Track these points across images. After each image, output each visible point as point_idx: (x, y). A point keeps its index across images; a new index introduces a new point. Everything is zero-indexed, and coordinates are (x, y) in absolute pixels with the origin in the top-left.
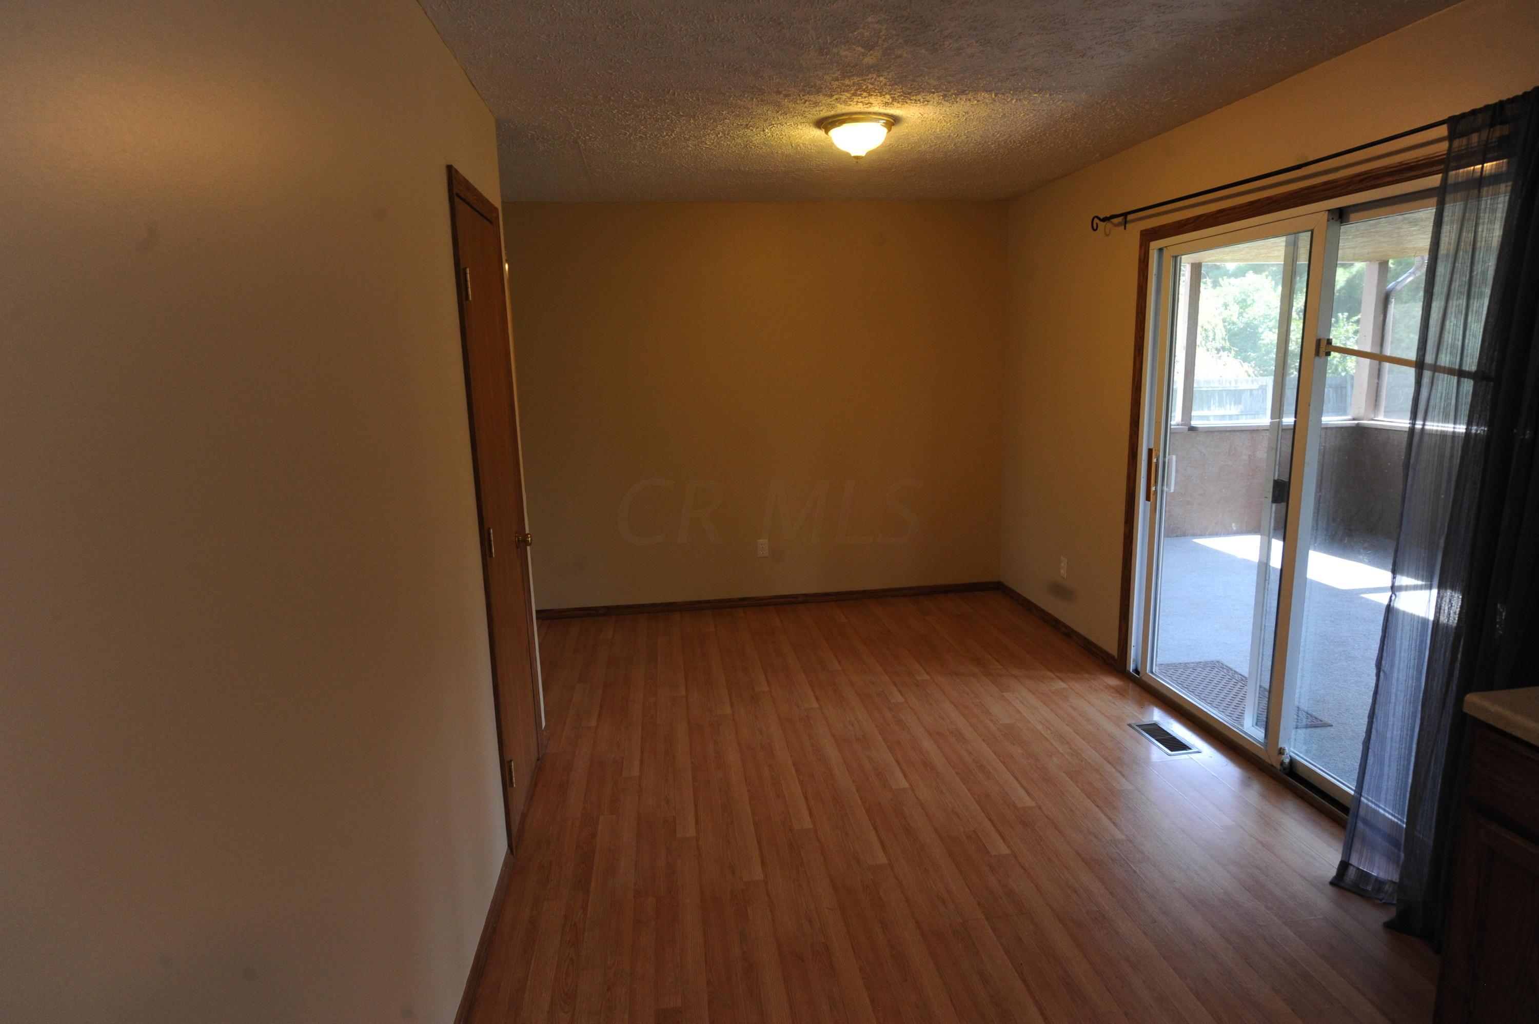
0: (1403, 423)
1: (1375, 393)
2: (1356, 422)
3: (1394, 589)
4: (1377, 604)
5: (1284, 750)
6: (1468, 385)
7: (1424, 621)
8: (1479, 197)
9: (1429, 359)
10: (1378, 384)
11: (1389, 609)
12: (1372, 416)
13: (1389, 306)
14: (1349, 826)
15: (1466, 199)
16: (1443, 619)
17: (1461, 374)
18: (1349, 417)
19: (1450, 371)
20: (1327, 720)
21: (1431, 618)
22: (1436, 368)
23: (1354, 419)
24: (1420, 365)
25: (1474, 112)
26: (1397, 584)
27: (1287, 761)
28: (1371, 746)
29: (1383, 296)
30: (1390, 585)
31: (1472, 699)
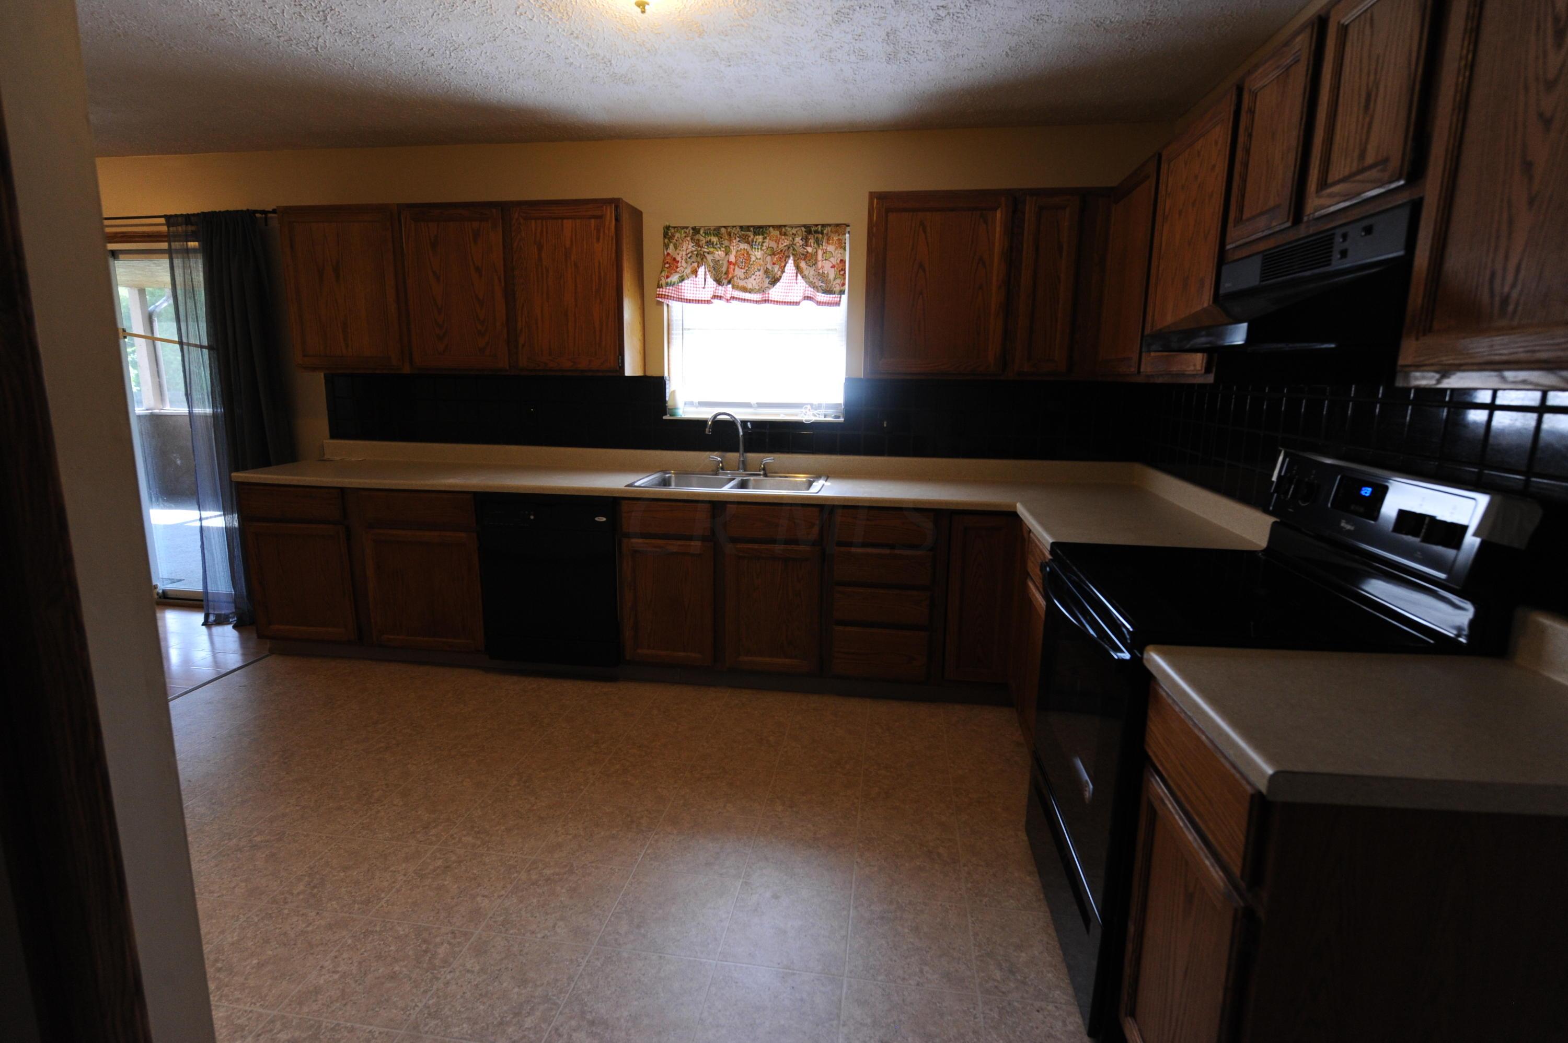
0: (184, 410)
1: (158, 387)
2: (150, 411)
3: (201, 519)
4: (195, 527)
5: (157, 585)
6: (206, 351)
7: (223, 528)
8: (189, 258)
9: (185, 340)
10: (159, 382)
11: (201, 528)
12: (161, 407)
13: (154, 324)
14: (205, 607)
15: (183, 258)
16: (228, 525)
17: (202, 347)
18: (143, 409)
19: (196, 346)
20: (182, 578)
21: (224, 526)
22: (189, 344)
23: (147, 410)
24: (181, 343)
25: (176, 216)
26: (203, 516)
27: (161, 591)
28: (205, 547)
29: (147, 315)
30: (199, 518)
31: (233, 474)
